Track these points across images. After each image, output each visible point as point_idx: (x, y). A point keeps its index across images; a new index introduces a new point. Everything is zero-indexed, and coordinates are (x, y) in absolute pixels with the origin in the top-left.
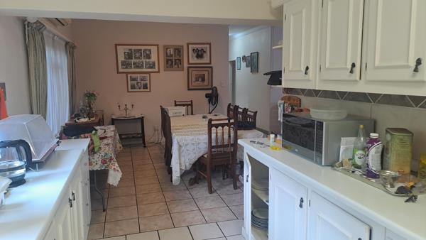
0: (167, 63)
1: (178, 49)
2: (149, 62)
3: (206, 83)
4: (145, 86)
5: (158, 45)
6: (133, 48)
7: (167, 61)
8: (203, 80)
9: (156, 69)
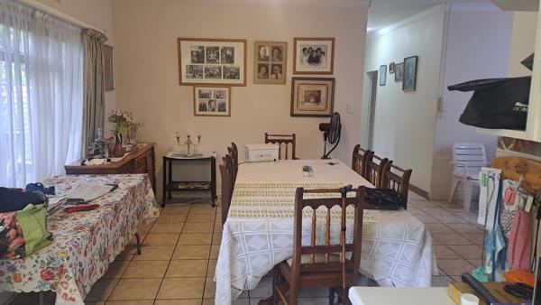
0: (259, 71)
1: (277, 48)
2: (229, 69)
3: (322, 105)
4: (222, 108)
5: (245, 41)
6: (206, 44)
7: (260, 66)
8: (318, 100)
9: (241, 81)
